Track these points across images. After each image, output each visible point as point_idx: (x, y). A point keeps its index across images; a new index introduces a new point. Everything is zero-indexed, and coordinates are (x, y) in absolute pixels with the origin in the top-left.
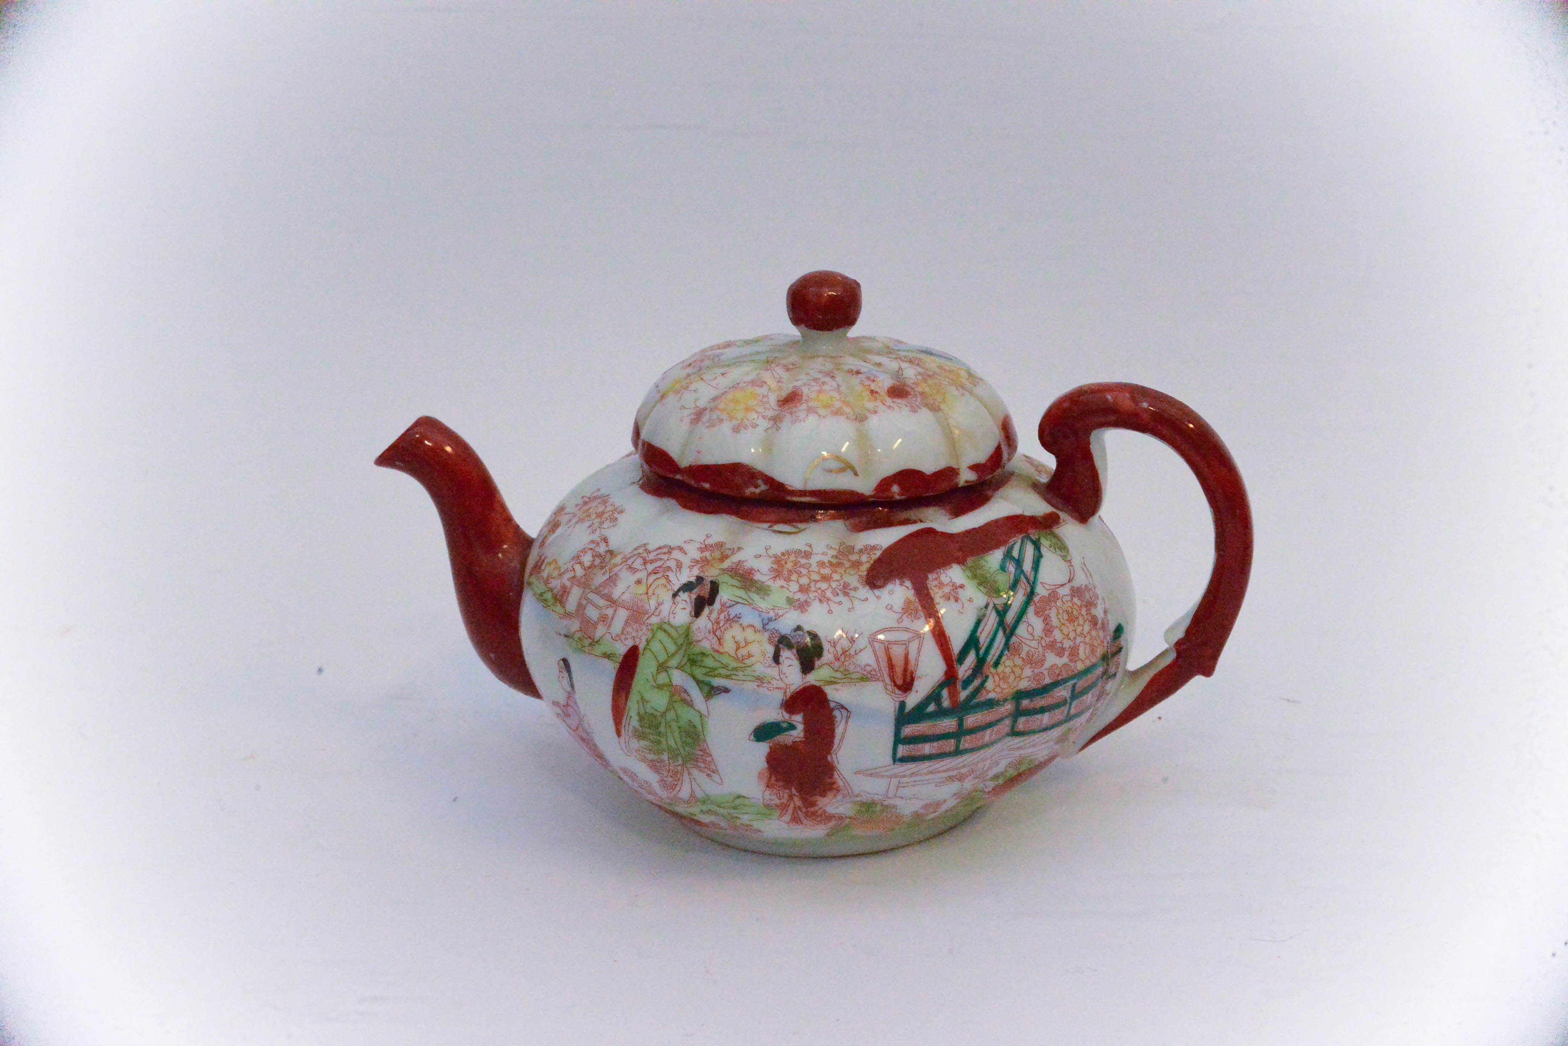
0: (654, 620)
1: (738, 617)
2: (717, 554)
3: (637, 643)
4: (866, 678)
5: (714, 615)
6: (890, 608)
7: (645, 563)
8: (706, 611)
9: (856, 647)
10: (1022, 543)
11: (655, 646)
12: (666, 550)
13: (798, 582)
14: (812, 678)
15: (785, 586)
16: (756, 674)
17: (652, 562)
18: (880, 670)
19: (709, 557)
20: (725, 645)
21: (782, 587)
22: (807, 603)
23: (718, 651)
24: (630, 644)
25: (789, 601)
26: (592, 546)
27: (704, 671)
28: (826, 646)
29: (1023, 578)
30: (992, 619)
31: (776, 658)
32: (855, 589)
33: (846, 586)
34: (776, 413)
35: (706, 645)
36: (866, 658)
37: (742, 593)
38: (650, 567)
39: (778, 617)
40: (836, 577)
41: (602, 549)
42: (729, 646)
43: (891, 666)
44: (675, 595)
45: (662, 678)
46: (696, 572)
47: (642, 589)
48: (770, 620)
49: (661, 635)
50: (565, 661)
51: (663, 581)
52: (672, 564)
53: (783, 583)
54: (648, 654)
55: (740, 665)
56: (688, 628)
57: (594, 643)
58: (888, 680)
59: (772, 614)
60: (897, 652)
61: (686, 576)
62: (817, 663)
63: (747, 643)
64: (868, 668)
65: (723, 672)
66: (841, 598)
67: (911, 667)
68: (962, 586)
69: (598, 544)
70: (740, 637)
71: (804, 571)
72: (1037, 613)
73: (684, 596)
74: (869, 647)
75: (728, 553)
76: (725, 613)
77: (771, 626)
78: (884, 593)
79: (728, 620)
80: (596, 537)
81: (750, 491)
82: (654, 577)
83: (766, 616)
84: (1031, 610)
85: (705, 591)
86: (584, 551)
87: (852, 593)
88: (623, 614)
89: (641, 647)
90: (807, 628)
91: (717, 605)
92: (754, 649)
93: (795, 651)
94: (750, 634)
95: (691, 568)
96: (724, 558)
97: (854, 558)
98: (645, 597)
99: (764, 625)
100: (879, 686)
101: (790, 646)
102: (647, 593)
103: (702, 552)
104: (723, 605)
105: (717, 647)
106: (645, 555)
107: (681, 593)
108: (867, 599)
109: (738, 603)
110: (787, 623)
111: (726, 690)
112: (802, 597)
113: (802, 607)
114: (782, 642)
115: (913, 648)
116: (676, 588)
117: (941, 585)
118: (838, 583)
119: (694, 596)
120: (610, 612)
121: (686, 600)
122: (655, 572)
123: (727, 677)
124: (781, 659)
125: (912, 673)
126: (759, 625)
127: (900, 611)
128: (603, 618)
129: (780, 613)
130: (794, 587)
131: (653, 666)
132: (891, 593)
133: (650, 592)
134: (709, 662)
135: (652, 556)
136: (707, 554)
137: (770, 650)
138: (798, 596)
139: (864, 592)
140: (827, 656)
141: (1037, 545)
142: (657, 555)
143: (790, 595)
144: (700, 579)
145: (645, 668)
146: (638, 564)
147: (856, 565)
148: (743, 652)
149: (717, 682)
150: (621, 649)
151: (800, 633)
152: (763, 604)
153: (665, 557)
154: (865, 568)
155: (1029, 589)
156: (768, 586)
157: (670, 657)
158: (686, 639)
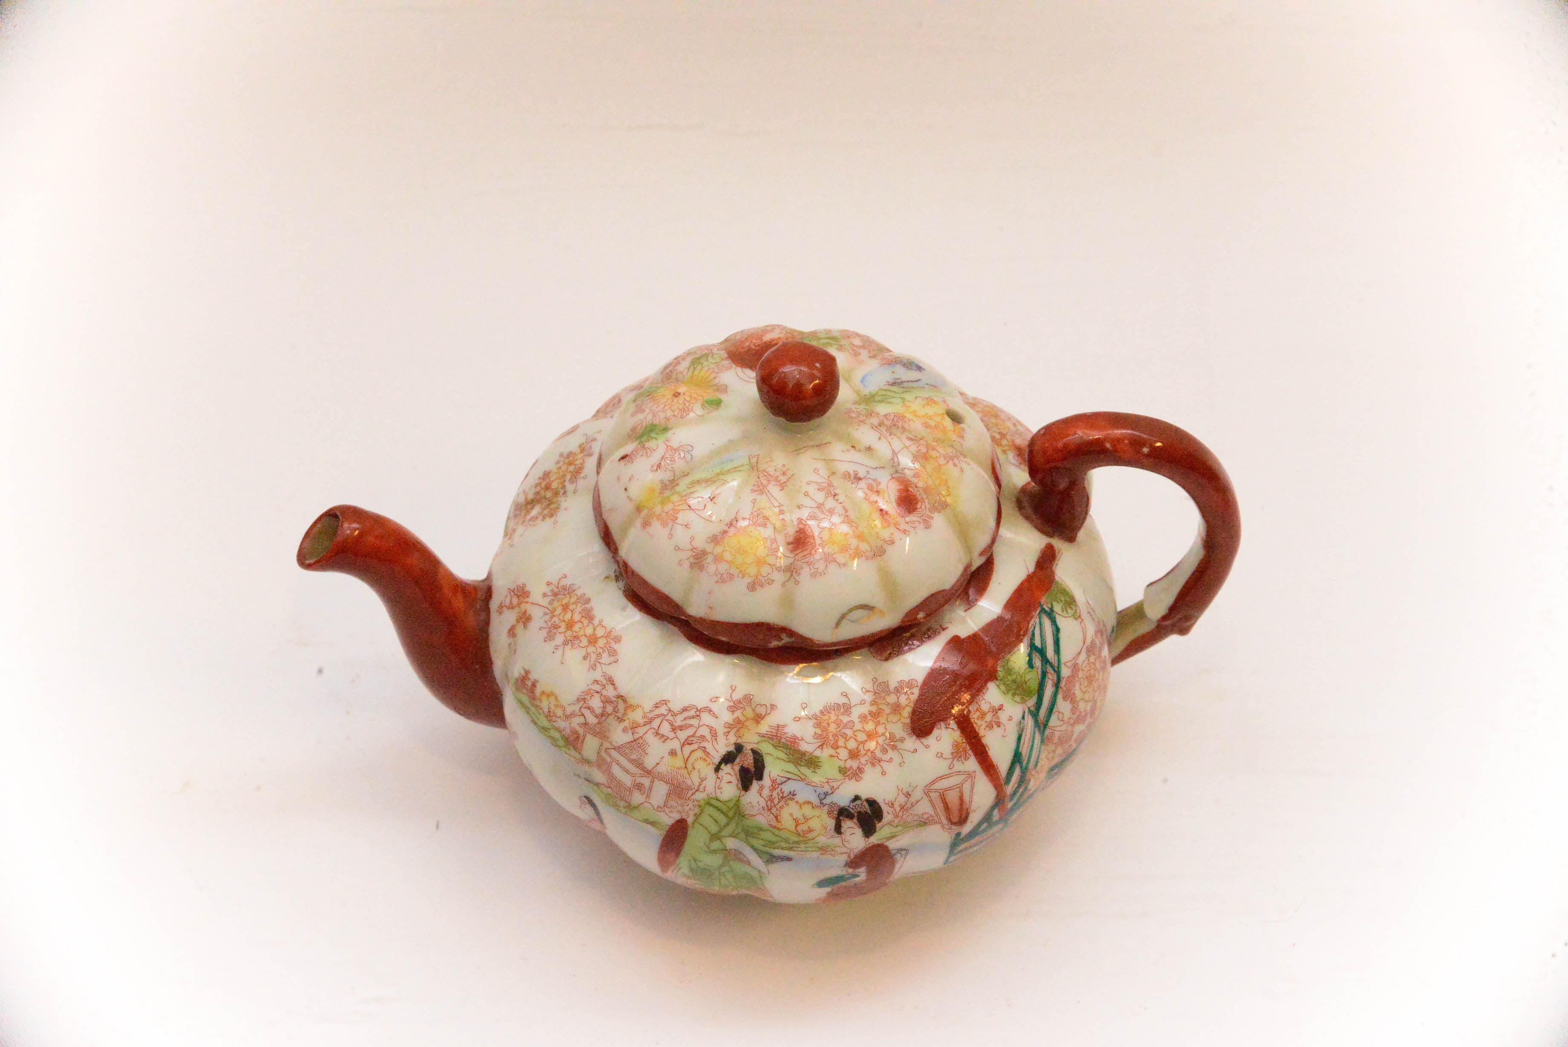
0: (700, 796)
1: (793, 794)
2: (749, 713)
3: (684, 817)
4: (924, 822)
5: (766, 792)
6: (940, 755)
7: (674, 729)
8: (755, 785)
9: (913, 799)
10: (1040, 619)
11: (706, 820)
12: (692, 713)
13: (846, 748)
14: (874, 839)
15: (835, 754)
16: (820, 845)
17: (681, 728)
18: (937, 815)
19: (742, 718)
20: (783, 820)
21: (832, 756)
22: (860, 770)
23: (775, 827)
24: (677, 817)
25: (843, 771)
26: (598, 688)
27: (763, 843)
28: (885, 808)
29: (1050, 669)
30: (1029, 722)
31: (838, 829)
32: (902, 740)
33: (892, 737)
35: (762, 820)
36: (924, 808)
37: (791, 767)
38: (683, 735)
39: (833, 790)
40: (881, 729)
41: (610, 692)
42: (787, 821)
43: (947, 808)
44: (717, 769)
45: (716, 845)
46: (733, 739)
47: (679, 762)
48: (826, 794)
49: (709, 810)
50: (587, 798)
51: (699, 754)
52: (704, 731)
53: (831, 751)
54: (697, 825)
55: (801, 839)
56: (738, 800)
57: (630, 808)
58: (945, 821)
59: (827, 788)
60: (952, 798)
61: (723, 747)
62: (878, 825)
63: (807, 819)
64: (925, 816)
65: (783, 844)
66: (891, 754)
67: (965, 804)
68: (1001, 708)
69: (604, 687)
70: (798, 814)
71: (849, 732)
72: (1065, 698)
73: (726, 769)
74: (925, 797)
75: (762, 711)
76: (778, 790)
77: (828, 801)
78: (930, 740)
79: (782, 797)
80: (598, 675)
81: (775, 644)
82: (688, 749)
83: (819, 790)
84: (1060, 697)
85: (748, 761)
86: (589, 693)
87: (899, 744)
88: (660, 791)
89: (690, 820)
90: (864, 796)
91: (766, 781)
92: (814, 824)
93: (855, 820)
94: (808, 811)
95: (727, 734)
96: (758, 718)
97: (892, 699)
98: (684, 772)
99: (821, 800)
100: (938, 826)
101: (850, 816)
102: (686, 767)
103: (733, 712)
104: (774, 781)
105: (774, 823)
106: (669, 717)
107: (723, 766)
108: (916, 751)
109: (789, 779)
110: (843, 796)
111: (789, 859)
112: (854, 764)
113: (856, 774)
114: (842, 814)
115: (966, 787)
116: (717, 760)
117: (983, 715)
118: (883, 738)
119: (737, 768)
120: (646, 781)
121: (730, 773)
122: (687, 742)
123: (790, 849)
124: (843, 830)
125: (967, 810)
126: (815, 800)
127: (950, 756)
128: (639, 787)
129: (835, 785)
130: (843, 754)
131: (706, 837)
132: (938, 739)
133: (689, 766)
134: (769, 836)
135: (679, 721)
136: (738, 714)
137: (831, 823)
138: (850, 763)
139: (911, 742)
140: (887, 817)
141: (1051, 615)
142: (685, 719)
143: (842, 764)
144: (739, 748)
145: (696, 839)
146: (666, 729)
147: (896, 708)
148: (803, 828)
149: (777, 852)
151: (858, 802)
152: (817, 778)
153: (694, 722)
154: (907, 712)
155: (1055, 678)
156: (817, 757)
157: (721, 829)
158: (735, 812)
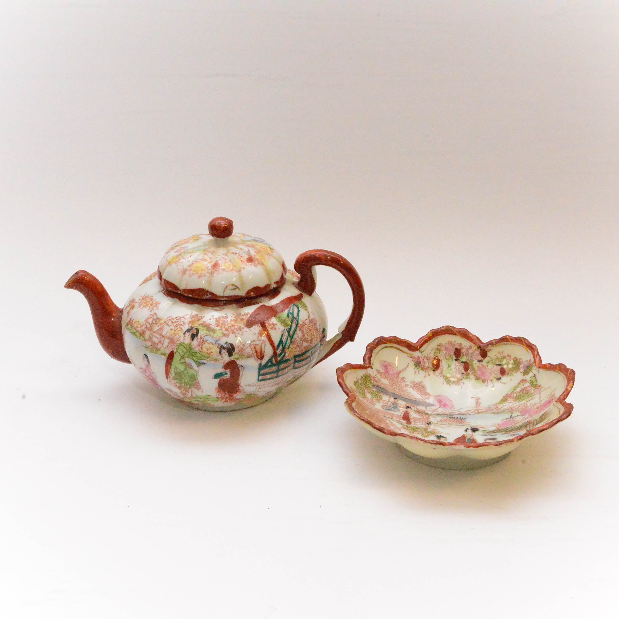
0: (178, 342)
1: (207, 340)
2: (196, 318)
3: (173, 350)
4: (249, 357)
5: (199, 340)
6: (255, 334)
7: (172, 323)
8: (196, 338)
9: (245, 347)
10: (293, 306)
11: (180, 351)
12: (179, 318)
13: (225, 327)
14: (232, 358)
15: (221, 329)
16: (214, 358)
17: (174, 322)
18: (253, 354)
19: (194, 320)
20: (203, 349)
21: (220, 329)
22: (229, 334)
23: (201, 351)
24: (171, 350)
25: (223, 334)
26: (152, 316)
27: (197, 358)
28: (236, 348)
29: (294, 319)
30: (286, 333)
31: (220, 353)
32: (243, 328)
33: (240, 327)
34: (212, 270)
35: (197, 350)
36: (249, 350)
37: (207, 332)
38: (175, 324)
39: (220, 339)
40: (236, 324)
41: (155, 317)
42: (204, 350)
43: (256, 352)
44: (184, 334)
45: (183, 361)
46: (190, 325)
47: (173, 332)
48: (217, 341)
49: (181, 347)
50: (146, 355)
51: (180, 329)
52: (182, 323)
53: (220, 328)
54: (177, 353)
55: (209, 355)
56: (190, 344)
57: (158, 350)
58: (256, 357)
59: (218, 339)
60: (258, 348)
61: (187, 327)
62: (234, 353)
63: (211, 348)
64: (249, 354)
65: (203, 358)
66: (239, 331)
67: (263, 352)
68: (276, 324)
69: (153, 316)
70: (208, 347)
71: (226, 324)
72: (300, 330)
73: (187, 334)
74: (249, 347)
75: (200, 318)
76: (202, 339)
77: (218, 342)
78: (252, 329)
79: (203, 341)
80: (152, 313)
81: (205, 297)
82: (176, 328)
83: (216, 339)
84: (298, 329)
85: (194, 332)
86: (149, 318)
87: (242, 330)
88: (167, 341)
89: (175, 351)
90: (229, 342)
91: (199, 336)
92: (213, 350)
93: (226, 350)
94: (211, 346)
95: (188, 324)
96: (199, 320)
97: (241, 317)
98: (174, 335)
99: (215, 342)
100: (253, 358)
101: (224, 348)
102: (175, 333)
103: (191, 318)
104: (201, 336)
105: (200, 350)
106: (172, 320)
107: (186, 333)
108: (247, 331)
109: (206, 335)
110: (223, 341)
111: (205, 364)
112: (227, 332)
113: (227, 335)
114: (222, 348)
115: (263, 346)
116: (185, 331)
117: (270, 325)
118: (237, 327)
119: (191, 334)
120: (162, 340)
121: (188, 335)
122: (176, 326)
123: (205, 359)
124: (222, 353)
125: (263, 354)
126: (213, 342)
127: (258, 334)
128: (160, 342)
129: (220, 338)
130: (224, 329)
131: (179, 357)
132: (254, 329)
133: (176, 333)
134: (198, 355)
135: (174, 321)
136: (193, 319)
137: (218, 350)
138: (225, 332)
139: (246, 329)
140: (236, 351)
141: (297, 307)
142: (176, 320)
143: (223, 332)
144: (192, 328)
145: (177, 358)
146: (170, 323)
147: (242, 320)
148: (209, 351)
149: (201, 361)
150: (168, 352)
151: (227, 344)
152: (215, 336)
153: (179, 321)
154: (245, 321)
155: (296, 323)
156: (215, 329)
157: (185, 354)
158: (190, 348)
